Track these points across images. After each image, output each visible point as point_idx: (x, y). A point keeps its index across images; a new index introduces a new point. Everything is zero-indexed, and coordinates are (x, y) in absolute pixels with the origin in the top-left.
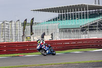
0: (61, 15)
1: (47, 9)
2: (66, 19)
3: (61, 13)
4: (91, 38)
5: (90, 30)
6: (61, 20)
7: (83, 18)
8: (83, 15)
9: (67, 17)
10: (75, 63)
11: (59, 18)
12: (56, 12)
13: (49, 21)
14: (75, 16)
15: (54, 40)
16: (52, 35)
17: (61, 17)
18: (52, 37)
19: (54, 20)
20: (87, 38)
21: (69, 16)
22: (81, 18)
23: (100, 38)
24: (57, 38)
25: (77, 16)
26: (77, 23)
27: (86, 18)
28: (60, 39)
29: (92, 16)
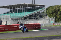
0: (12, 10)
1: (4, 6)
2: (15, 12)
3: (12, 9)
4: (30, 23)
5: (29, 19)
6: (12, 13)
7: (25, 12)
8: (25, 10)
9: (15, 11)
10: (21, 38)
11: (10, 11)
12: (9, 8)
13: (5, 14)
14: (20, 11)
15: (8, 25)
16: (6, 22)
17: (12, 11)
18: (7, 23)
19: (7, 13)
20: (27, 23)
21: (17, 11)
22: (23, 12)
23: (35, 23)
24: (10, 23)
25: (22, 10)
26: (22, 15)
27: (27, 12)
28: (11, 24)
29: (30, 10)
